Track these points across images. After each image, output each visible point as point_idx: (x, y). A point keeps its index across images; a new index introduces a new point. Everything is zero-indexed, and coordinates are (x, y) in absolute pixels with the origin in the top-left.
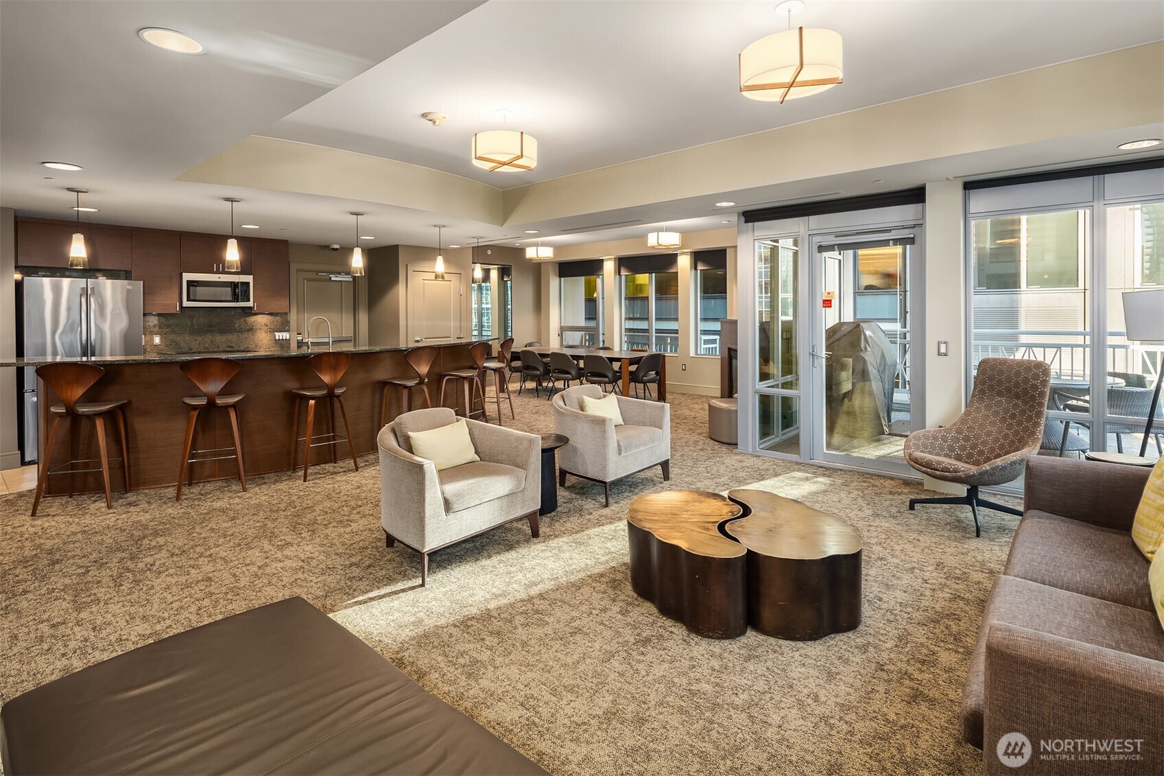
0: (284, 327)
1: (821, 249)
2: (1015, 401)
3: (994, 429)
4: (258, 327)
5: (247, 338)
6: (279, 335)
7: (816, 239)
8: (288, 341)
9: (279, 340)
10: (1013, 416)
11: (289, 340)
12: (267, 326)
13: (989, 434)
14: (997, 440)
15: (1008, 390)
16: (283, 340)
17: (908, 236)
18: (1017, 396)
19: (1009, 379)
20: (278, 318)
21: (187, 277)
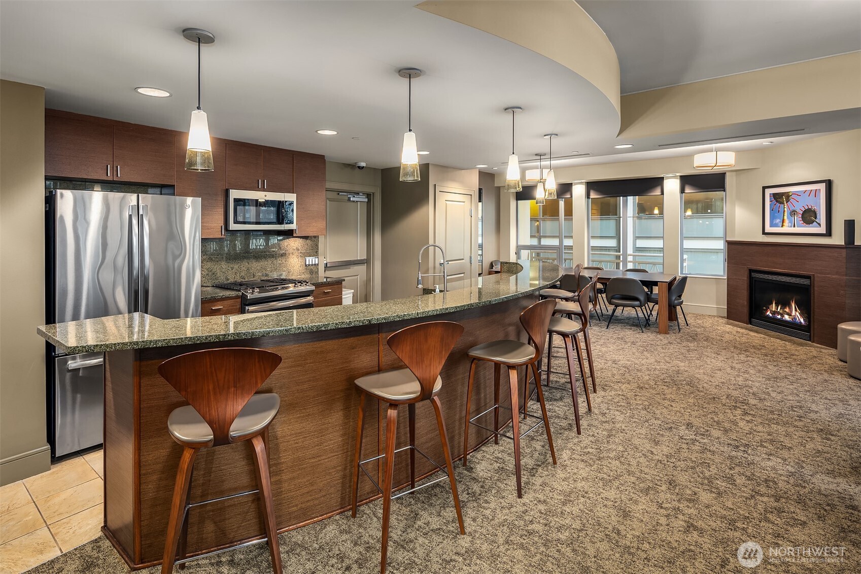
0: (314, 252)
4: (291, 251)
5: (280, 264)
6: (310, 260)
8: (316, 265)
9: (309, 265)
11: (318, 264)
12: (298, 250)
16: (312, 265)
20: (308, 241)
21: (235, 194)
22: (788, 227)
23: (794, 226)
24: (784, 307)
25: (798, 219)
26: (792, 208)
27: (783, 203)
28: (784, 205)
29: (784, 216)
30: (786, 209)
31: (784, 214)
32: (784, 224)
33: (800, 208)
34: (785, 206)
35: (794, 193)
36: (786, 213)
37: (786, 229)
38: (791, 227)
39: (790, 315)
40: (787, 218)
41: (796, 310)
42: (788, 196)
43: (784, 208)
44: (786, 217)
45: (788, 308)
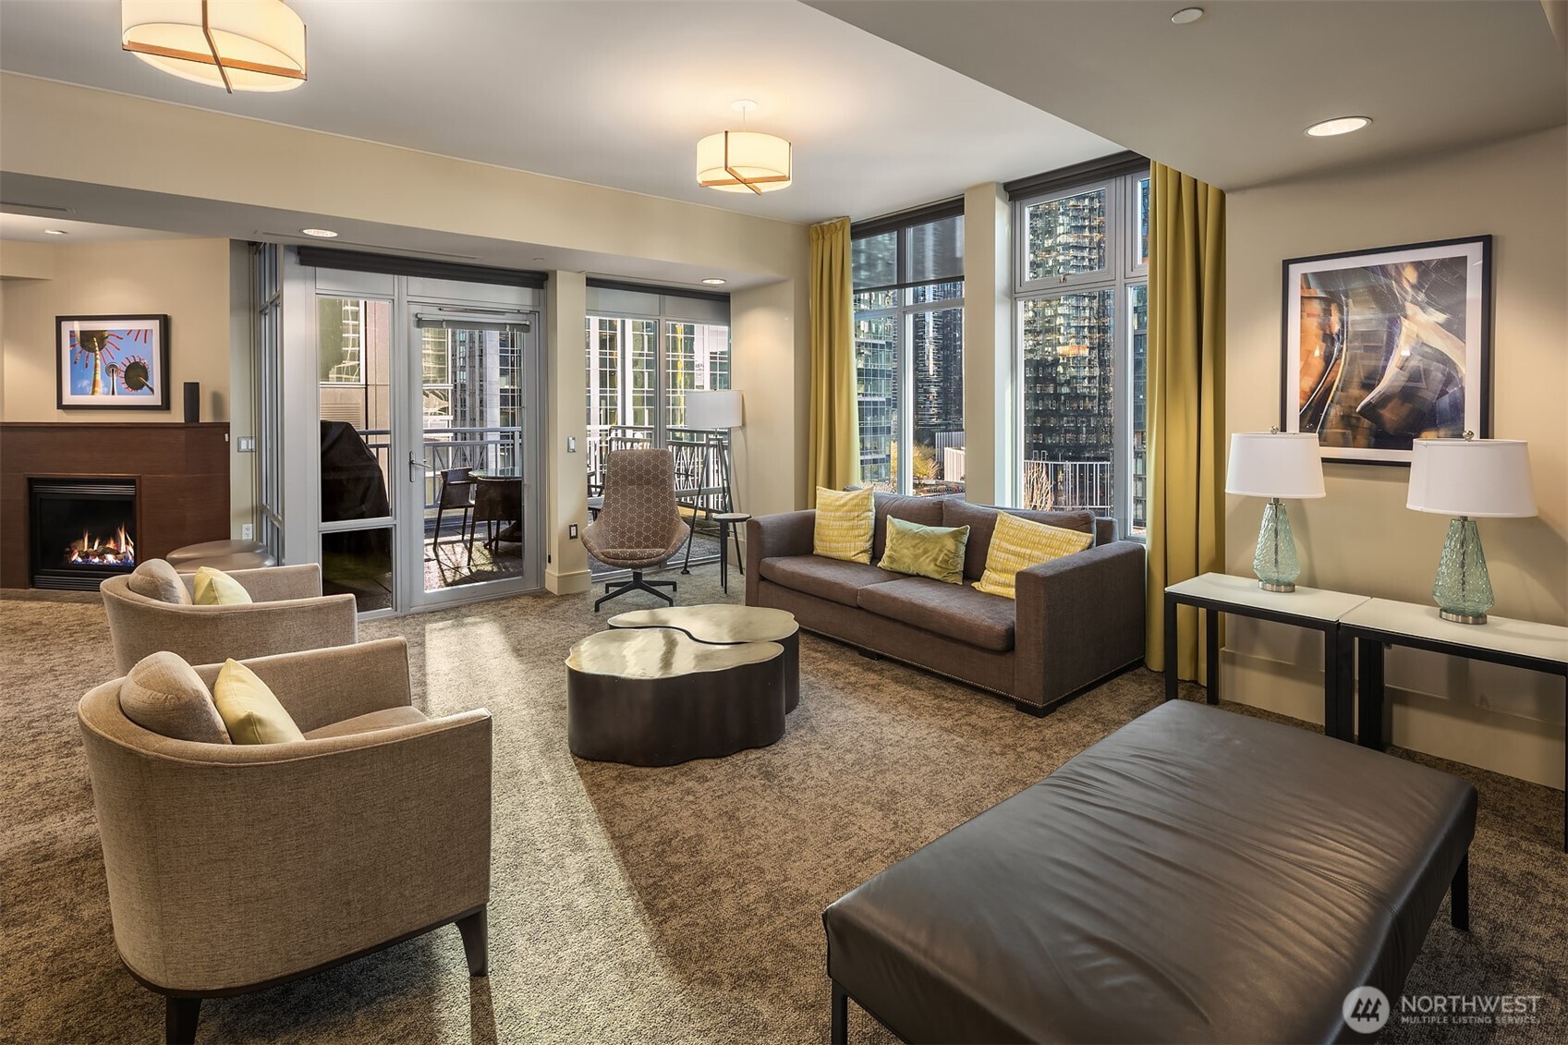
1: (420, 323)
2: (646, 487)
3: (635, 515)
7: (416, 309)
10: (649, 500)
13: (632, 520)
14: (640, 525)
15: (640, 478)
17: (524, 323)
18: (648, 482)
19: (639, 468)
22: (104, 394)
23: (113, 393)
24: (104, 542)
25: (118, 379)
26: (109, 361)
27: (95, 351)
28: (96, 354)
29: (95, 374)
30: (98, 362)
31: (95, 371)
32: (96, 389)
33: (122, 363)
34: (98, 357)
35: (113, 334)
36: (99, 369)
37: (101, 398)
38: (108, 394)
39: (116, 553)
40: (102, 378)
41: (127, 543)
42: (101, 337)
43: (96, 359)
44: (98, 377)
45: (112, 542)
